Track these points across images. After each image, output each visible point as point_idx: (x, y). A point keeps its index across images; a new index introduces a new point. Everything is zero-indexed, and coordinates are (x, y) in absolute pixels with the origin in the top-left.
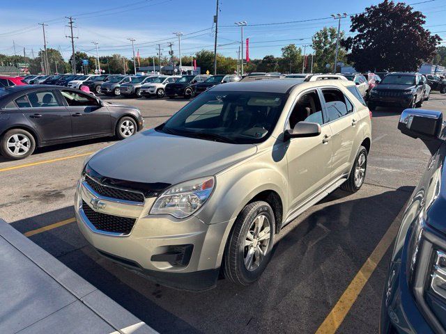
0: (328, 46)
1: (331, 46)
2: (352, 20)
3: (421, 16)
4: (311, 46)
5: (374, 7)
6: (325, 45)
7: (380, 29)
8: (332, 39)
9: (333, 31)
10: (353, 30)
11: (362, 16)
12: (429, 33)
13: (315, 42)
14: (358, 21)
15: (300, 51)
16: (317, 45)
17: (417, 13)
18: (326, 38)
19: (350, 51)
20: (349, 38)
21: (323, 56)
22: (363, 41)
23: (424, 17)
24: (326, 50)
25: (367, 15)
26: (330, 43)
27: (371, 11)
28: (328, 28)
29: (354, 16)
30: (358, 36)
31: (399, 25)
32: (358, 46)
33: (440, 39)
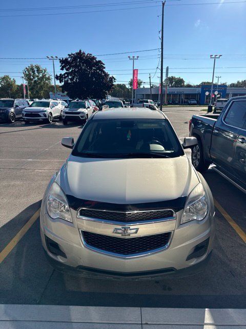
0: (36, 79)
1: (38, 79)
2: (60, 62)
3: (102, 63)
4: (23, 77)
5: (74, 55)
6: (34, 78)
7: (79, 69)
8: (38, 73)
9: (38, 68)
10: (62, 69)
11: (66, 59)
12: (109, 75)
13: (26, 75)
14: (64, 63)
15: (15, 81)
16: (28, 77)
17: (100, 61)
18: (34, 72)
19: (63, 83)
20: (61, 74)
21: (34, 86)
22: (70, 77)
23: (104, 64)
24: (35, 81)
25: (69, 59)
26: (38, 76)
27: (72, 57)
28: (34, 65)
29: (61, 59)
30: (66, 73)
31: (91, 68)
32: (67, 81)
33: (115, 79)
